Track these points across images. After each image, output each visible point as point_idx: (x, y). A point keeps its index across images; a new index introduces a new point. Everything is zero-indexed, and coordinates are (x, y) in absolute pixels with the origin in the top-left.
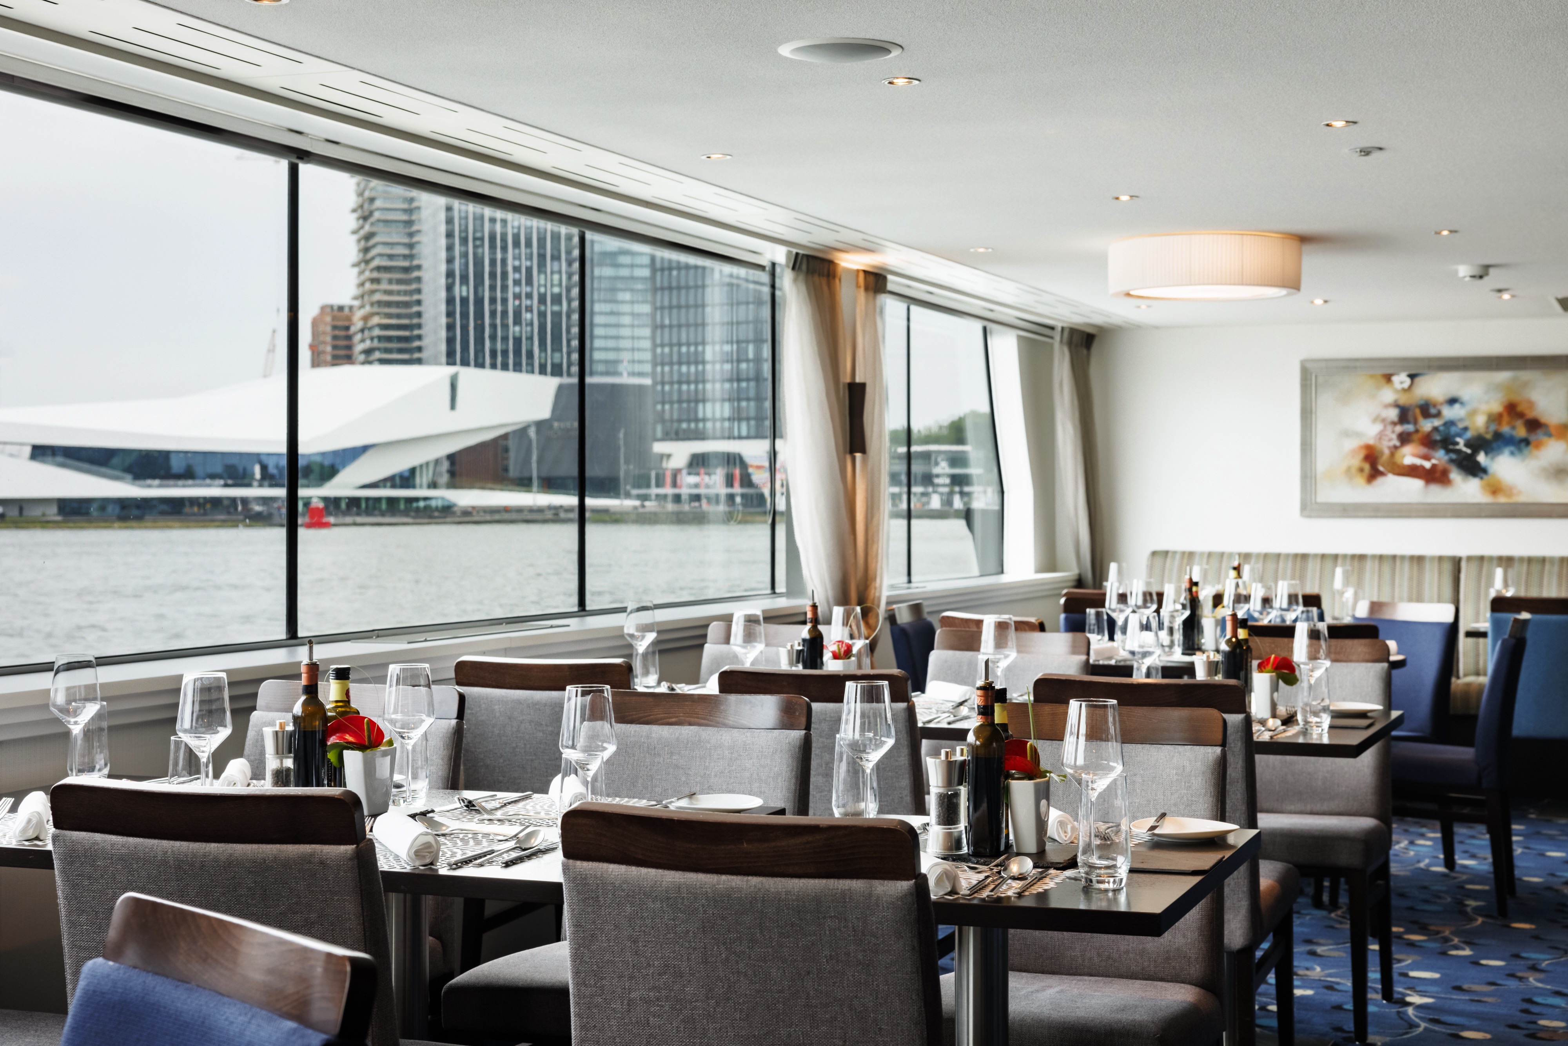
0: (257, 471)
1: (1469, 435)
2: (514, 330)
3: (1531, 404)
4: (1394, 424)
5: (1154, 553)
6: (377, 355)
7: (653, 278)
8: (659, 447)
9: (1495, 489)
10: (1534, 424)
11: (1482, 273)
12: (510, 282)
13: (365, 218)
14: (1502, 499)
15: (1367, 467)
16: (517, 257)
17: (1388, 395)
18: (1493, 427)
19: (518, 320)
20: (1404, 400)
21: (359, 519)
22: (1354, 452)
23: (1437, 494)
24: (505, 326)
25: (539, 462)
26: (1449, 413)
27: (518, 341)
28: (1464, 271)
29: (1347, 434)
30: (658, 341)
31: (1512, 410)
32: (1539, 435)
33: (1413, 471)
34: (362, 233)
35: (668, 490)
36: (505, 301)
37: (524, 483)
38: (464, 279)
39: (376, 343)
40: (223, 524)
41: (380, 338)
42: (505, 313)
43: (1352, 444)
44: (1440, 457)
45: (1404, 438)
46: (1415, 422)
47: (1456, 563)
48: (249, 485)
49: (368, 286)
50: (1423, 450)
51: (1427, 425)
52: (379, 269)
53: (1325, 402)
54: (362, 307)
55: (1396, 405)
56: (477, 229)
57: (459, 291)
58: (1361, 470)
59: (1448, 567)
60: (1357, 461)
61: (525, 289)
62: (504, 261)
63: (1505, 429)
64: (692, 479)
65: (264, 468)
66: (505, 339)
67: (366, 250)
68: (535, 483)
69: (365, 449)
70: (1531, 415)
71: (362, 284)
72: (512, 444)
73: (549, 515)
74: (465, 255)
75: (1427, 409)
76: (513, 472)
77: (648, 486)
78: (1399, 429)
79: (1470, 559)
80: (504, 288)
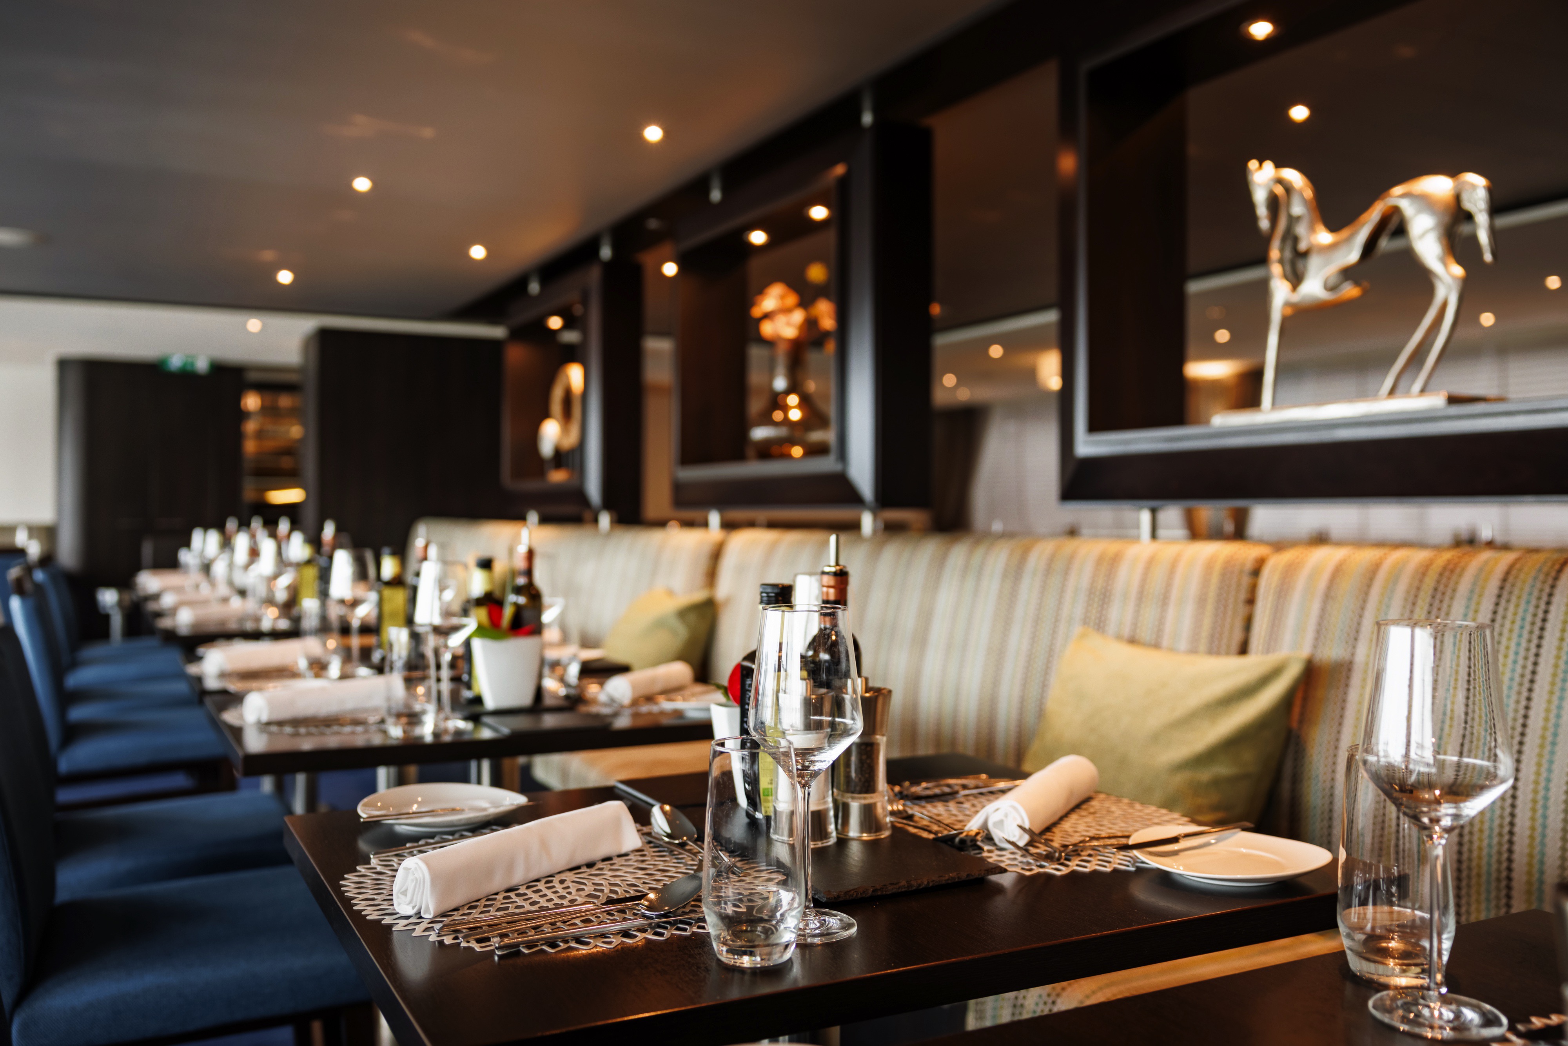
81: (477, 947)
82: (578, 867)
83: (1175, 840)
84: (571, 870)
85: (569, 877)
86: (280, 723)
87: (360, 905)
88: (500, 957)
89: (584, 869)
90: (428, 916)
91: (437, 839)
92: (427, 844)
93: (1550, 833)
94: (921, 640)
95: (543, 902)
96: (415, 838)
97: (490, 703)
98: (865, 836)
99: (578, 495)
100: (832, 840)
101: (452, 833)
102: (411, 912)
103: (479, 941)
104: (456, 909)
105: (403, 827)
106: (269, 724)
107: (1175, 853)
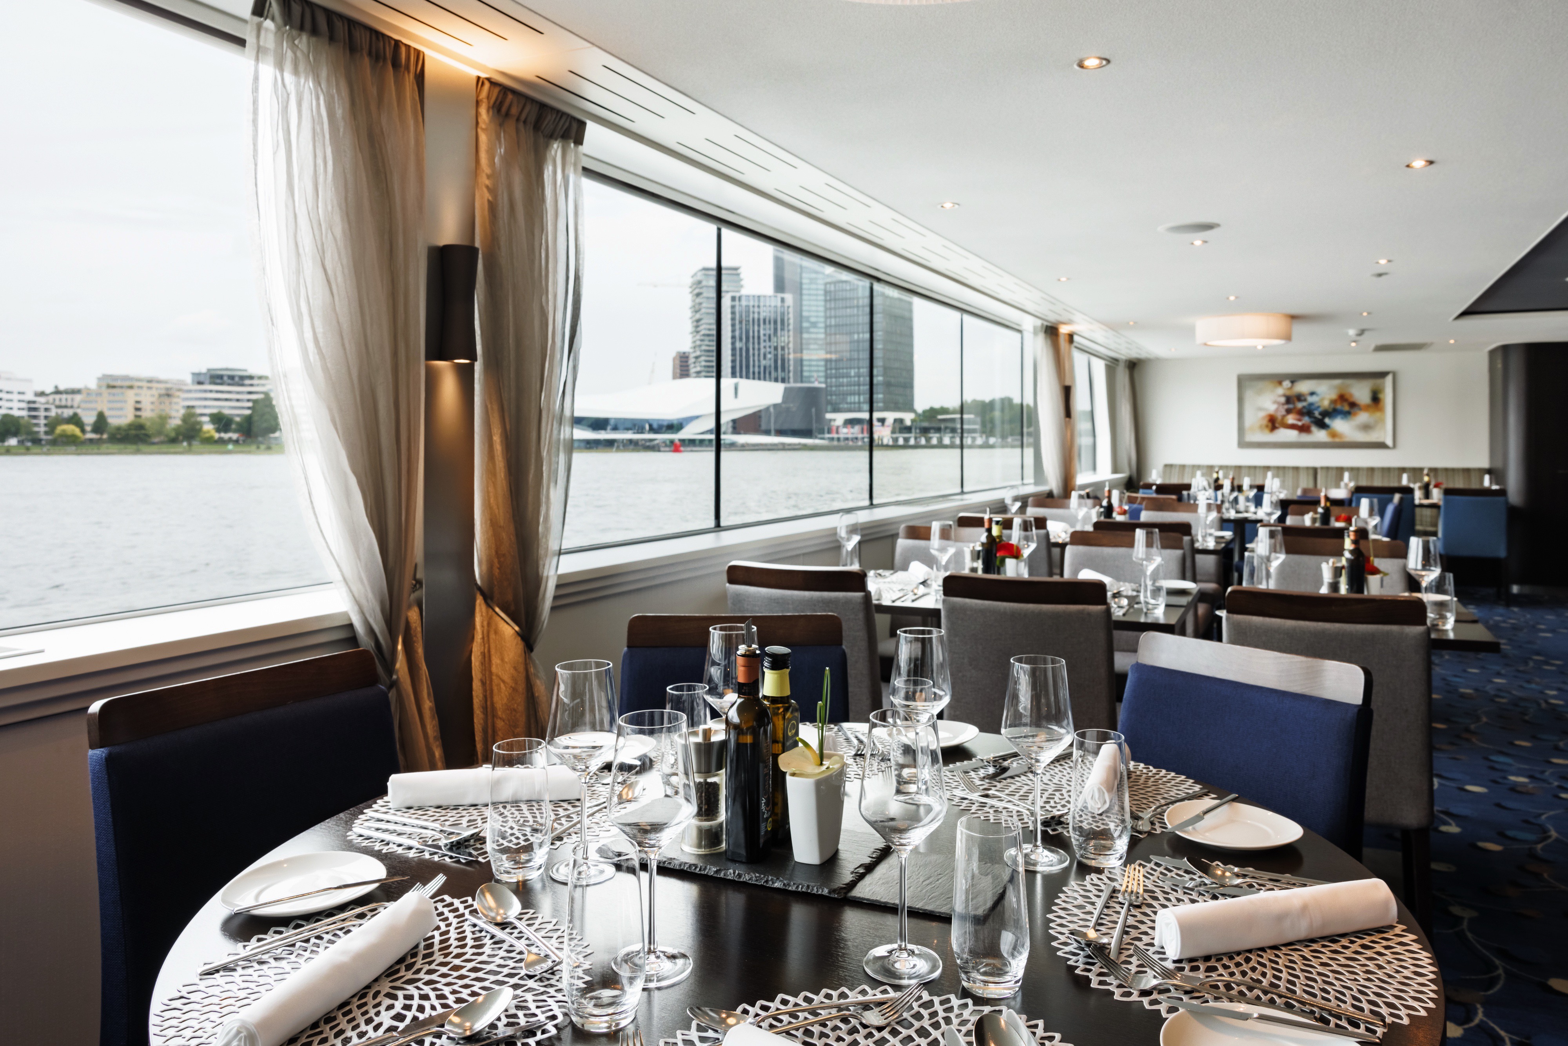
0: (647, 427)
1: (1321, 409)
2: (763, 362)
3: (1351, 395)
4: (1283, 404)
5: (1166, 466)
6: (703, 374)
7: (826, 338)
8: (829, 416)
9: (1334, 435)
10: (1353, 405)
11: (1361, 333)
12: (762, 341)
13: (696, 312)
14: (1337, 440)
15: (1270, 425)
16: (765, 329)
17: (1280, 391)
18: (1332, 406)
19: (765, 358)
20: (1288, 393)
21: (694, 449)
22: (1263, 418)
23: (1305, 438)
24: (759, 361)
25: (775, 422)
26: (1311, 399)
27: (765, 368)
28: (1352, 332)
29: (1260, 409)
30: (829, 366)
31: (1342, 398)
32: (1355, 410)
33: (1293, 427)
34: (694, 319)
35: (835, 436)
36: (759, 349)
37: (767, 432)
38: (741, 339)
39: (703, 369)
40: (633, 450)
41: (705, 366)
42: (759, 355)
43: (1262, 414)
44: (1306, 420)
45: (1289, 411)
46: (1294, 403)
47: (1315, 470)
48: (642, 433)
49: (698, 343)
50: (1298, 417)
51: (1300, 405)
52: (704, 335)
53: (1249, 394)
54: (695, 352)
55: (1284, 395)
56: (748, 316)
57: (738, 345)
58: (1267, 426)
59: (1311, 472)
60: (1265, 422)
61: (768, 344)
62: (759, 331)
63: (1339, 407)
64: (845, 430)
65: (651, 426)
66: (759, 367)
67: (697, 327)
68: (773, 432)
69: (697, 417)
70: (1352, 400)
71: (694, 342)
72: (763, 414)
73: (781, 447)
74: (741, 329)
75: (1300, 397)
76: (764, 427)
77: (823, 433)
78: (1286, 407)
79: (1322, 468)
80: (759, 343)
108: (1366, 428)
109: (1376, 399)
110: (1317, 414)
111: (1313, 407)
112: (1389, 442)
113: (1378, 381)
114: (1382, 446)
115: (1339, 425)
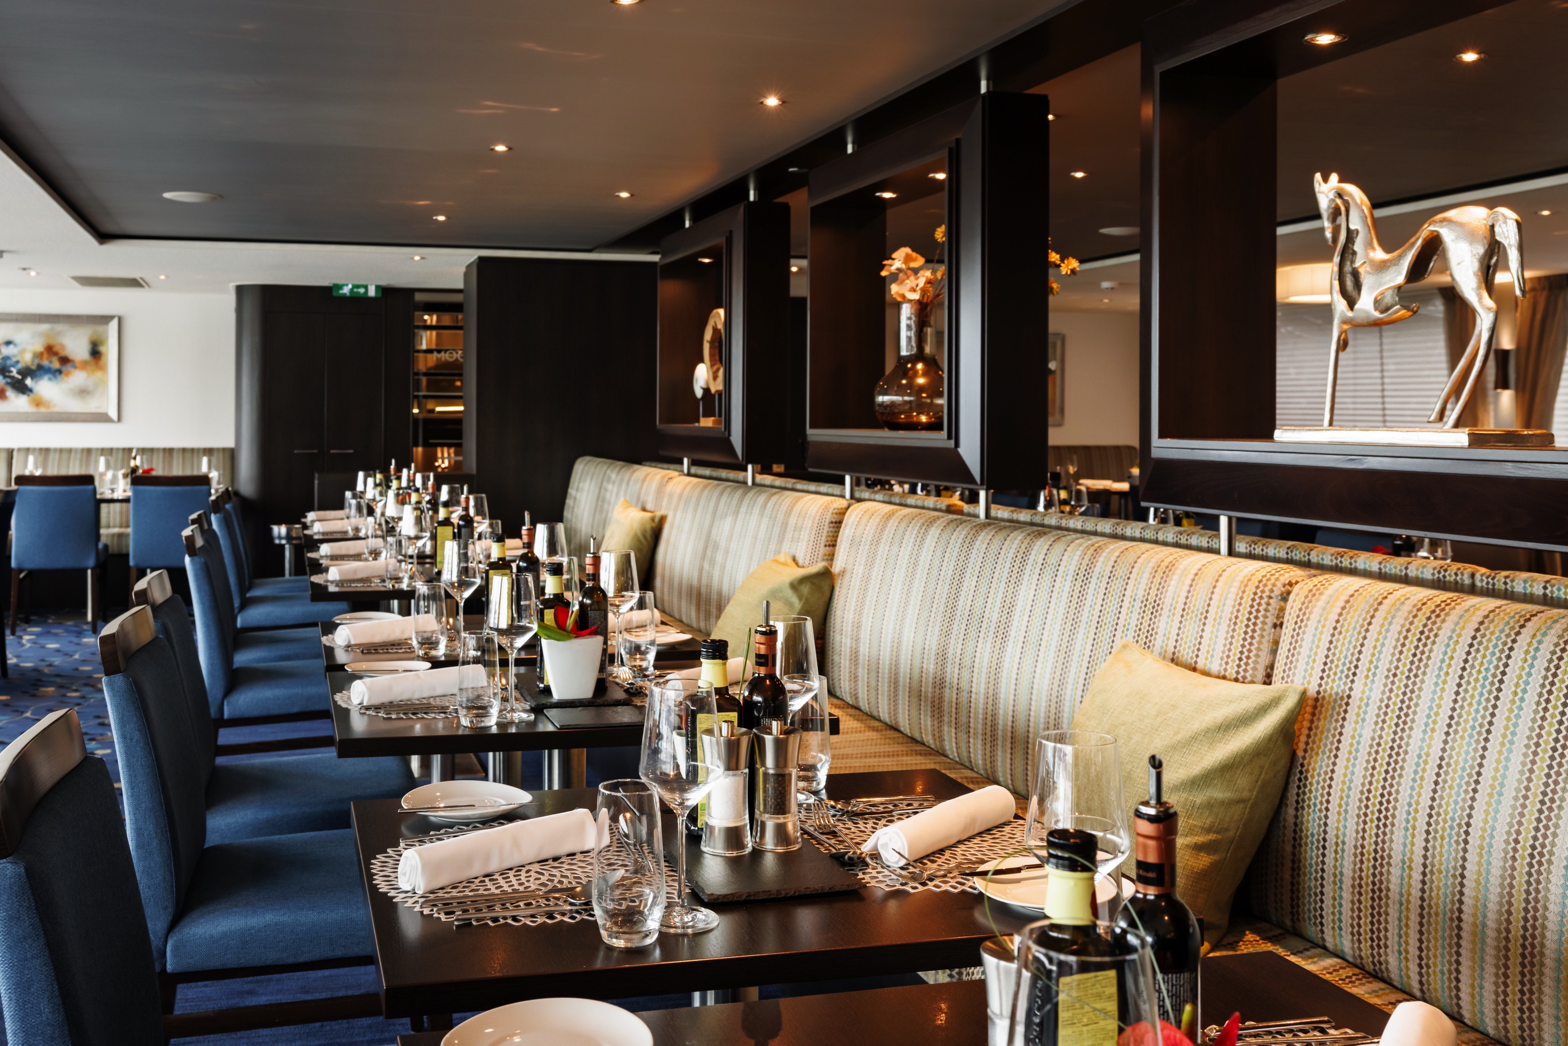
1: (20, 366)
3: (63, 347)
9: (38, 403)
10: (65, 360)
14: (43, 410)
18: (37, 361)
26: (6, 351)
31: (50, 350)
32: (68, 368)
47: (10, 453)
63: (45, 363)
70: (63, 353)
79: (19, 450)
81: (443, 917)
82: (546, 860)
83: (1018, 870)
84: (539, 862)
85: (536, 867)
86: (377, 708)
87: (378, 880)
88: (457, 926)
89: (550, 862)
90: (420, 892)
91: (455, 829)
92: (446, 833)
93: (1492, 879)
94: (1002, 634)
95: (506, 887)
96: (438, 827)
97: (556, 696)
98: (780, 850)
99: (725, 444)
100: (749, 849)
101: (467, 825)
102: (409, 888)
103: (446, 914)
104: (442, 888)
105: (434, 816)
106: (368, 708)
107: (1018, 881)
108: (83, 392)
109: (96, 353)
110: (14, 372)
111: (9, 363)
112: (113, 414)
113: (100, 328)
114: (103, 418)
115: (44, 387)
